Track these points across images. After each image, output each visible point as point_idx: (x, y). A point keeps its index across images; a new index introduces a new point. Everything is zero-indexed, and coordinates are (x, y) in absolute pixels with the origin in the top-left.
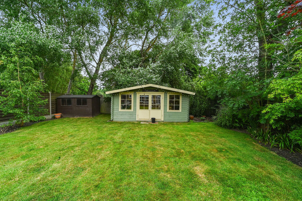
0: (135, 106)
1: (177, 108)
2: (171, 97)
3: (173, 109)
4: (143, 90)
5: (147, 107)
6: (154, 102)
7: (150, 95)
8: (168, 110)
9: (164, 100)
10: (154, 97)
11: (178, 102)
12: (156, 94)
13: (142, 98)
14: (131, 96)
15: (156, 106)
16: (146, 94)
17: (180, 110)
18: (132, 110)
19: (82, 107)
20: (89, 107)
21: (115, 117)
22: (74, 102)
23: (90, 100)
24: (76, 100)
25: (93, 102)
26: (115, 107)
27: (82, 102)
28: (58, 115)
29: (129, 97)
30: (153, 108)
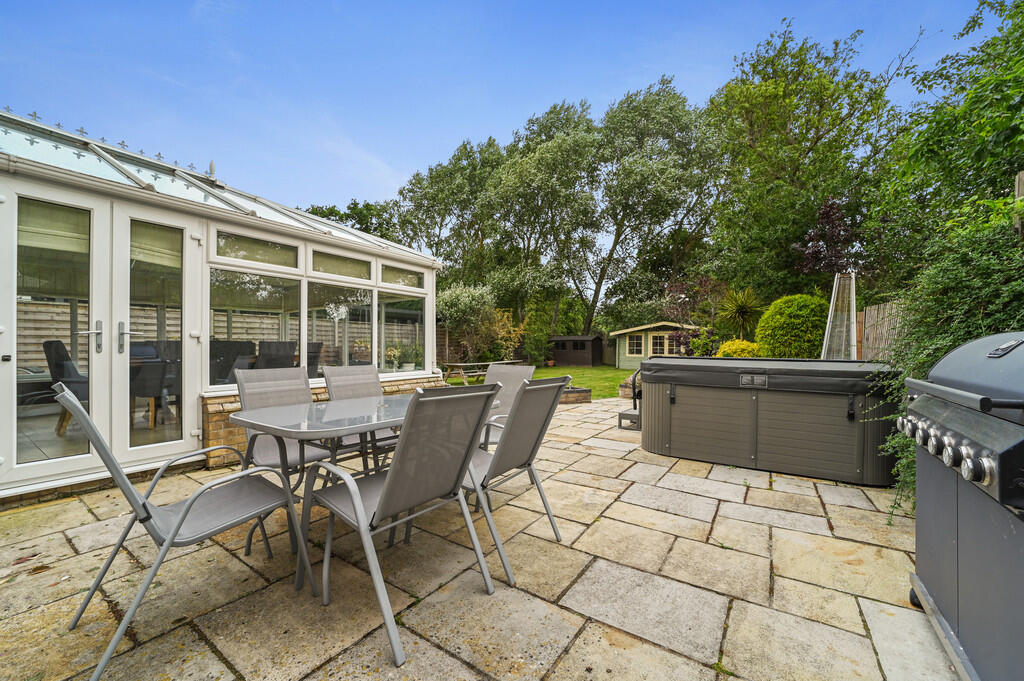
0: (646, 349)
4: (655, 329)
7: (666, 335)
12: (674, 334)
13: (655, 338)
16: (661, 334)
18: (643, 354)
19: (580, 353)
20: (588, 353)
21: (621, 364)
22: (569, 346)
23: (590, 343)
24: (572, 343)
25: (593, 345)
26: (621, 351)
27: (579, 345)
28: (550, 363)
29: (639, 338)
30: (670, 353)
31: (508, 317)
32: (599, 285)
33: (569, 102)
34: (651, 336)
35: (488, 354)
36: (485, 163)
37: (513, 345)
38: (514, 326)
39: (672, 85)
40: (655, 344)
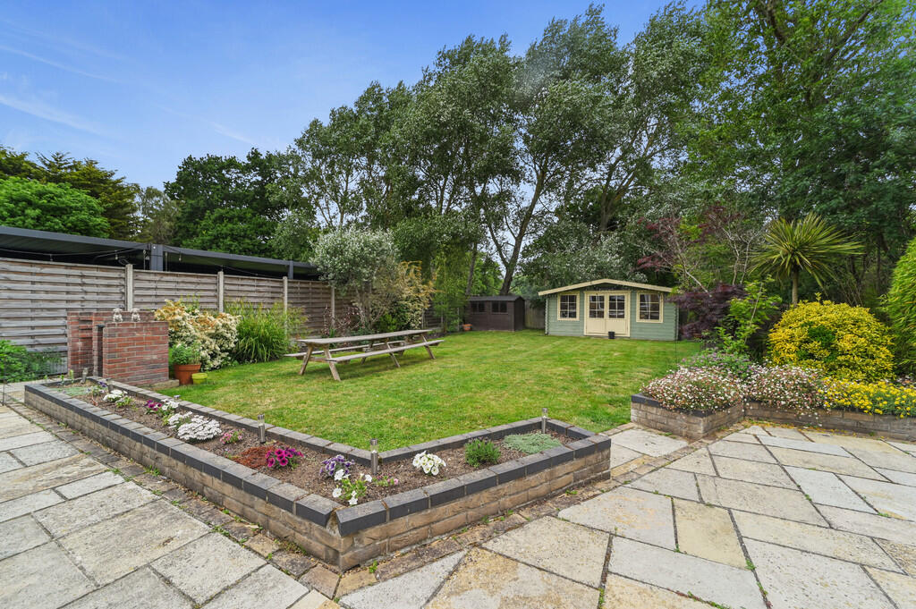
0: (582, 312)
1: (655, 317)
2: (644, 298)
3: (646, 318)
4: (595, 288)
5: (601, 315)
6: (612, 306)
7: (607, 295)
8: (638, 320)
9: (631, 305)
10: (613, 298)
11: (656, 307)
12: (616, 294)
13: (594, 298)
15: (617, 313)
16: (600, 293)
17: (661, 320)
18: (577, 319)
19: (500, 315)
20: (510, 316)
21: (551, 329)
22: (488, 308)
23: (512, 304)
24: (491, 304)
25: (515, 307)
26: (551, 315)
27: (499, 307)
28: (467, 327)
29: (573, 299)
30: (611, 316)
31: (415, 272)
32: (519, 240)
33: (488, 38)
34: (587, 297)
35: (389, 318)
36: (394, 105)
37: (421, 307)
38: (423, 284)
39: (601, 16)
40: (592, 306)
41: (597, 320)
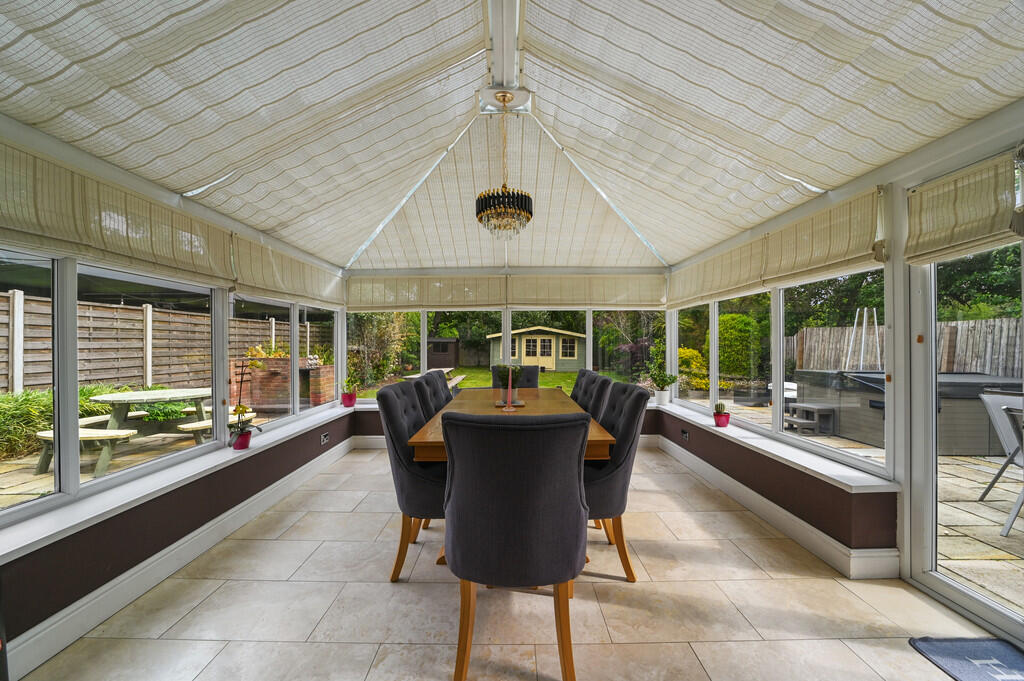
0: (520, 352)
1: (572, 355)
2: (564, 341)
3: (566, 356)
4: (530, 333)
5: (534, 354)
6: (543, 347)
7: (539, 339)
8: (561, 357)
9: (556, 346)
10: (543, 341)
11: (573, 348)
12: (546, 338)
13: (528, 341)
14: (550, 341)
15: (546, 352)
16: (534, 337)
17: (576, 358)
18: (516, 357)
19: (441, 355)
23: (453, 345)
27: (440, 347)
30: (542, 355)
34: (524, 339)
40: (528, 346)
41: (531, 358)
